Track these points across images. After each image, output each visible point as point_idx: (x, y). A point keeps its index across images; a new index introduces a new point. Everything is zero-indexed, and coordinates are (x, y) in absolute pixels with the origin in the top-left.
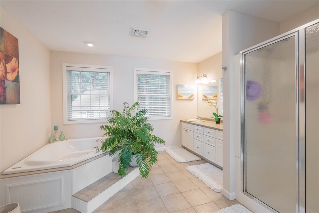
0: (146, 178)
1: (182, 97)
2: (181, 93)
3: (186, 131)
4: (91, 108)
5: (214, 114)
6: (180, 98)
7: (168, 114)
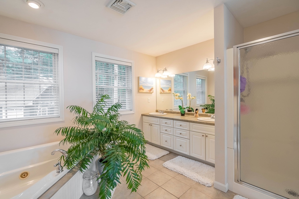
0: (136, 191)
1: (143, 90)
2: (143, 86)
3: (149, 125)
4: (26, 102)
5: (180, 106)
6: (141, 91)
7: (129, 108)
